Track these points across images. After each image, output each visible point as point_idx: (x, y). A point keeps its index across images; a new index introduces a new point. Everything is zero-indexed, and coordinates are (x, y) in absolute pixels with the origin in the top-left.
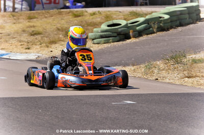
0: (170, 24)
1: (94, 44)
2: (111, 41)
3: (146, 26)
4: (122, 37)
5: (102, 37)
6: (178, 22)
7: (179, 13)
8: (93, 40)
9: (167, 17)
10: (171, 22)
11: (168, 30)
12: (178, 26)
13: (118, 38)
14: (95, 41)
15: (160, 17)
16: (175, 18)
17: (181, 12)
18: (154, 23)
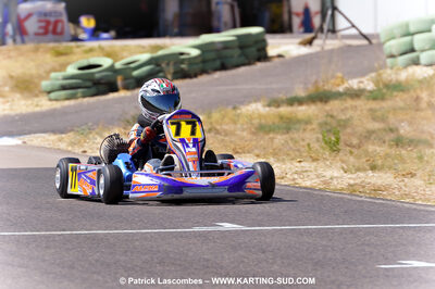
0: (201, 66)
1: (50, 100)
2: (79, 95)
3: (152, 70)
4: (102, 88)
5: (64, 88)
6: (218, 63)
7: (220, 46)
8: (49, 92)
9: (195, 52)
10: (204, 62)
11: (196, 76)
12: (216, 70)
13: (93, 90)
14: (53, 95)
15: (182, 54)
16: (211, 55)
17: (226, 45)
18: (168, 64)
